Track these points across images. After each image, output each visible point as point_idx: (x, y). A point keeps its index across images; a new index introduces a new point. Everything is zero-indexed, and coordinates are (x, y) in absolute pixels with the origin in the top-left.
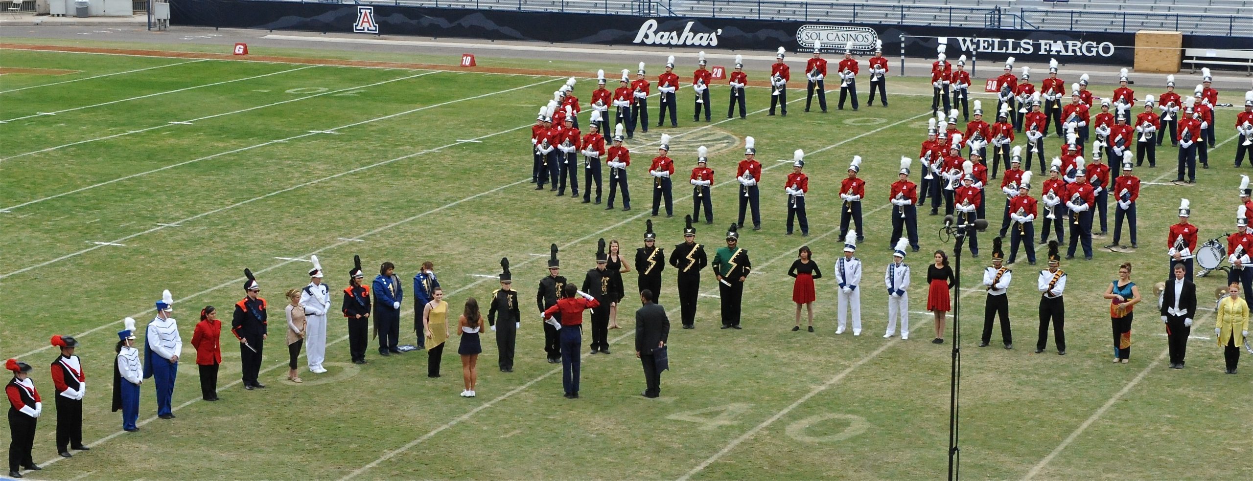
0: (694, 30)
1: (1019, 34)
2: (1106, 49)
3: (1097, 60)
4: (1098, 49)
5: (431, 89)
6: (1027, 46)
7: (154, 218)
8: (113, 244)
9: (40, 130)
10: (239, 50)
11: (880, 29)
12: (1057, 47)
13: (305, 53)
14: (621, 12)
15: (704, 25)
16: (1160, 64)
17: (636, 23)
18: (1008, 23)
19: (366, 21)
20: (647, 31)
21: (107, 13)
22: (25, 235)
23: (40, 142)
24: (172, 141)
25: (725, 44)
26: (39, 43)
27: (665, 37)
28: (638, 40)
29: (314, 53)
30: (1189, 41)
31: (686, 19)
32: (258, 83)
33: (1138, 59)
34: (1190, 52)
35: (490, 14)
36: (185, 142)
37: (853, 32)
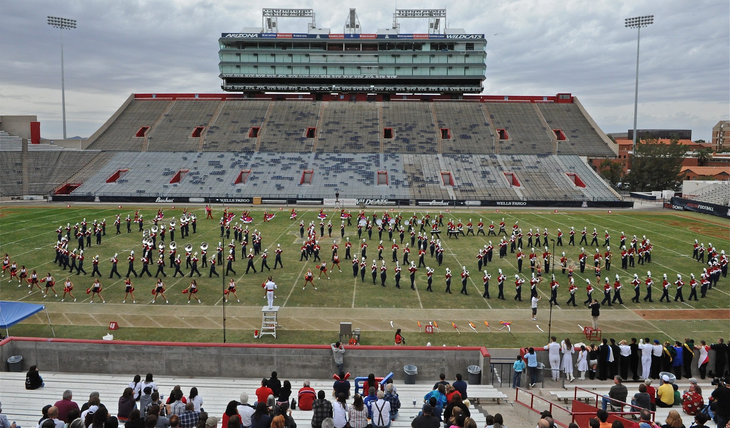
0: (168, 199)
1: (232, 198)
2: (248, 201)
3: (246, 203)
4: (246, 201)
5: (112, 213)
6: (233, 200)
7: (49, 243)
8: (39, 249)
9: (21, 225)
10: (68, 206)
11: (205, 198)
12: (239, 200)
13: (84, 206)
14: (153, 196)
15: (170, 198)
16: (258, 203)
17: (156, 198)
18: (229, 196)
19: (97, 199)
20: (158, 199)
21: (38, 199)
22: (18, 248)
23: (21, 228)
24: (53, 226)
25: (174, 202)
26: (22, 206)
27: (162, 201)
28: (156, 201)
29: (85, 206)
30: (263, 199)
31: (166, 197)
32: (73, 213)
33: (254, 202)
34: (263, 201)
35: (124, 197)
36: (57, 226)
37: (200, 199)
